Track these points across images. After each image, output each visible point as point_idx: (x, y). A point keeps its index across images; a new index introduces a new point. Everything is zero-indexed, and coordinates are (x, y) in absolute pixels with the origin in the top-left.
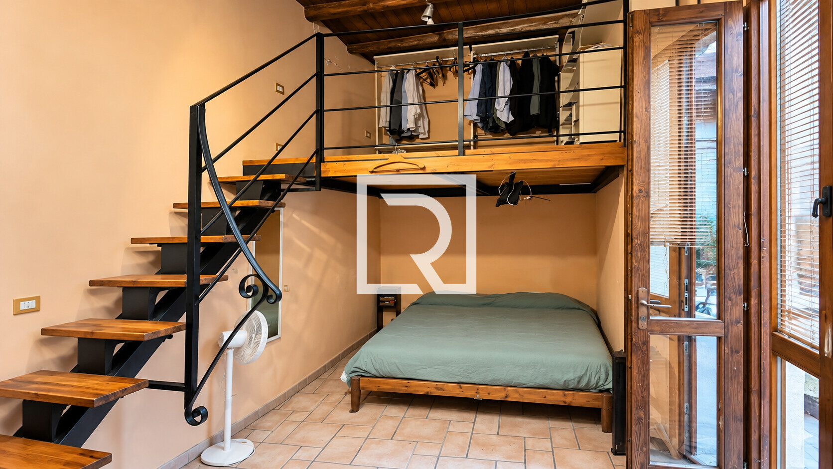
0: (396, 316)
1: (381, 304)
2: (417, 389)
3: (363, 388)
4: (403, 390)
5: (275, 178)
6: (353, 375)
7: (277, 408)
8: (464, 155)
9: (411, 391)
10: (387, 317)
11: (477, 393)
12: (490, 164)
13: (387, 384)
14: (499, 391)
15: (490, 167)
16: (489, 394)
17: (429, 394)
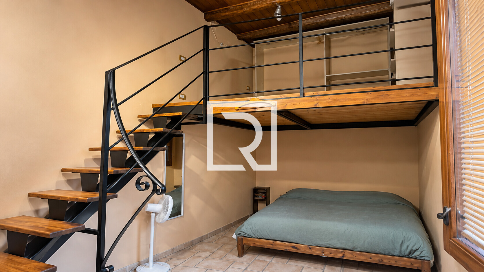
0: (266, 206)
1: (256, 198)
2: (278, 246)
3: (245, 244)
4: (269, 246)
5: (175, 115)
6: (239, 235)
7: (188, 248)
8: (304, 97)
9: (275, 248)
10: (260, 205)
11: (322, 252)
12: (316, 103)
13: (260, 242)
14: (339, 253)
15: (316, 105)
16: (331, 254)
17: (288, 251)
